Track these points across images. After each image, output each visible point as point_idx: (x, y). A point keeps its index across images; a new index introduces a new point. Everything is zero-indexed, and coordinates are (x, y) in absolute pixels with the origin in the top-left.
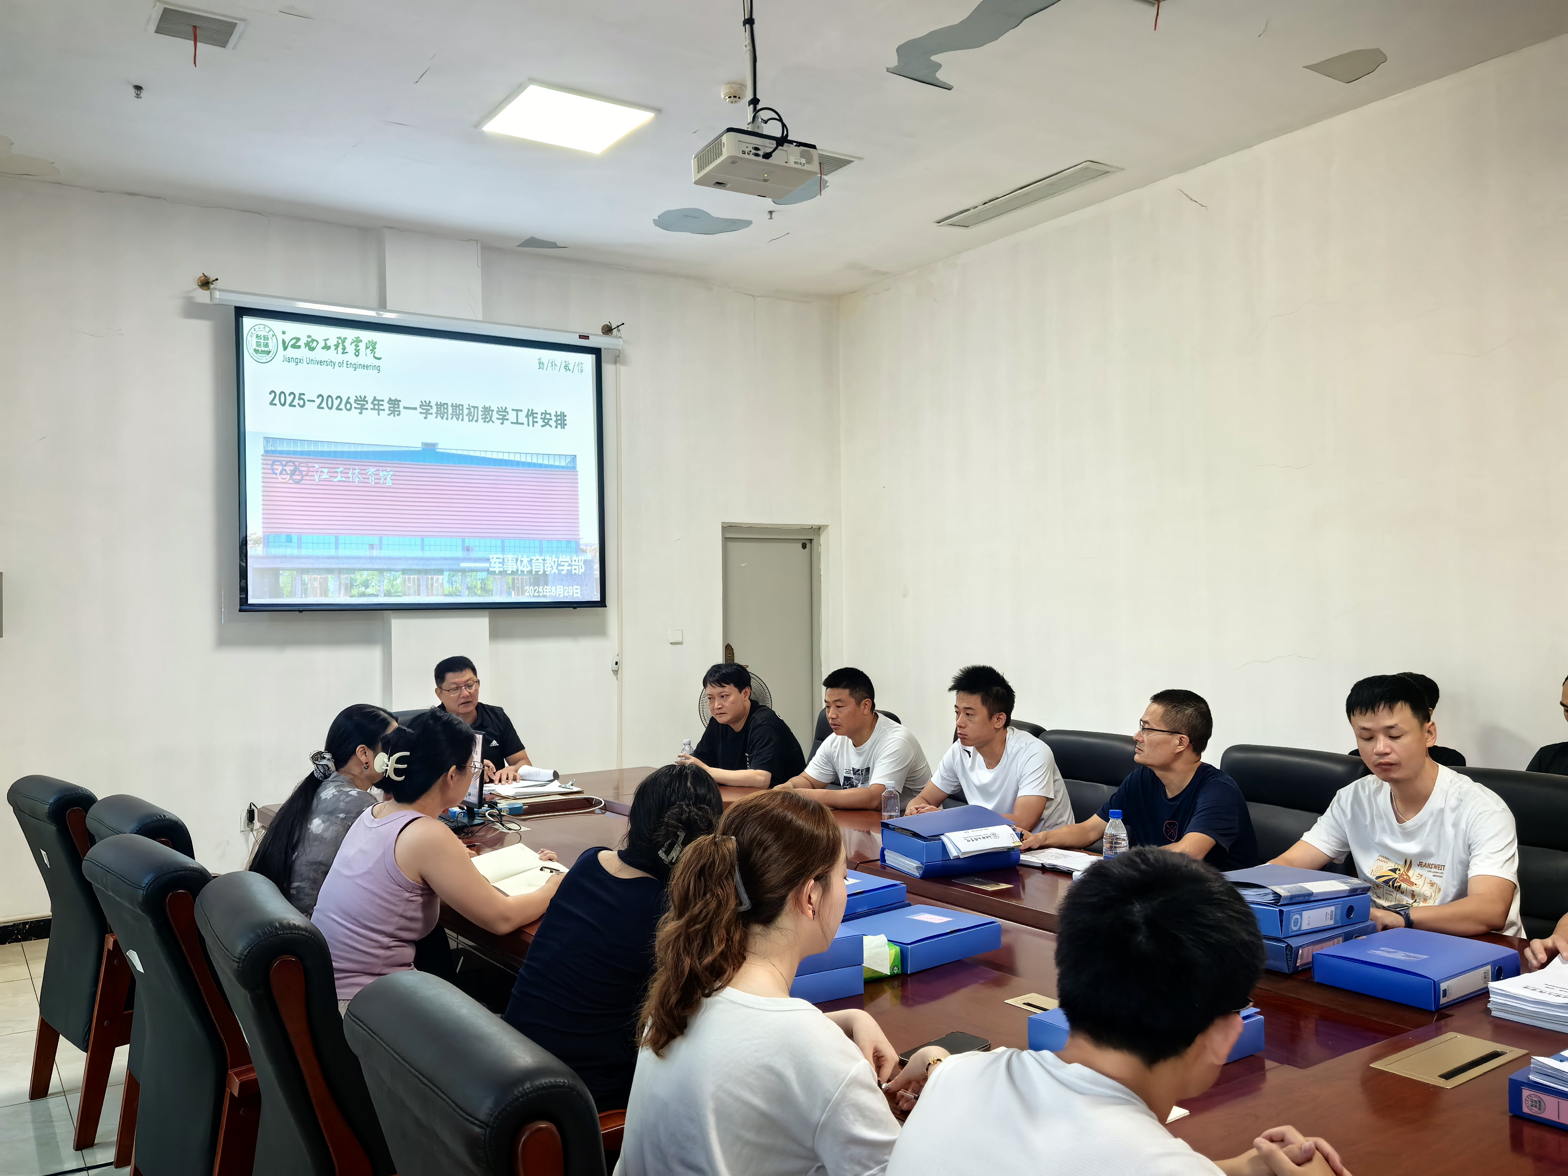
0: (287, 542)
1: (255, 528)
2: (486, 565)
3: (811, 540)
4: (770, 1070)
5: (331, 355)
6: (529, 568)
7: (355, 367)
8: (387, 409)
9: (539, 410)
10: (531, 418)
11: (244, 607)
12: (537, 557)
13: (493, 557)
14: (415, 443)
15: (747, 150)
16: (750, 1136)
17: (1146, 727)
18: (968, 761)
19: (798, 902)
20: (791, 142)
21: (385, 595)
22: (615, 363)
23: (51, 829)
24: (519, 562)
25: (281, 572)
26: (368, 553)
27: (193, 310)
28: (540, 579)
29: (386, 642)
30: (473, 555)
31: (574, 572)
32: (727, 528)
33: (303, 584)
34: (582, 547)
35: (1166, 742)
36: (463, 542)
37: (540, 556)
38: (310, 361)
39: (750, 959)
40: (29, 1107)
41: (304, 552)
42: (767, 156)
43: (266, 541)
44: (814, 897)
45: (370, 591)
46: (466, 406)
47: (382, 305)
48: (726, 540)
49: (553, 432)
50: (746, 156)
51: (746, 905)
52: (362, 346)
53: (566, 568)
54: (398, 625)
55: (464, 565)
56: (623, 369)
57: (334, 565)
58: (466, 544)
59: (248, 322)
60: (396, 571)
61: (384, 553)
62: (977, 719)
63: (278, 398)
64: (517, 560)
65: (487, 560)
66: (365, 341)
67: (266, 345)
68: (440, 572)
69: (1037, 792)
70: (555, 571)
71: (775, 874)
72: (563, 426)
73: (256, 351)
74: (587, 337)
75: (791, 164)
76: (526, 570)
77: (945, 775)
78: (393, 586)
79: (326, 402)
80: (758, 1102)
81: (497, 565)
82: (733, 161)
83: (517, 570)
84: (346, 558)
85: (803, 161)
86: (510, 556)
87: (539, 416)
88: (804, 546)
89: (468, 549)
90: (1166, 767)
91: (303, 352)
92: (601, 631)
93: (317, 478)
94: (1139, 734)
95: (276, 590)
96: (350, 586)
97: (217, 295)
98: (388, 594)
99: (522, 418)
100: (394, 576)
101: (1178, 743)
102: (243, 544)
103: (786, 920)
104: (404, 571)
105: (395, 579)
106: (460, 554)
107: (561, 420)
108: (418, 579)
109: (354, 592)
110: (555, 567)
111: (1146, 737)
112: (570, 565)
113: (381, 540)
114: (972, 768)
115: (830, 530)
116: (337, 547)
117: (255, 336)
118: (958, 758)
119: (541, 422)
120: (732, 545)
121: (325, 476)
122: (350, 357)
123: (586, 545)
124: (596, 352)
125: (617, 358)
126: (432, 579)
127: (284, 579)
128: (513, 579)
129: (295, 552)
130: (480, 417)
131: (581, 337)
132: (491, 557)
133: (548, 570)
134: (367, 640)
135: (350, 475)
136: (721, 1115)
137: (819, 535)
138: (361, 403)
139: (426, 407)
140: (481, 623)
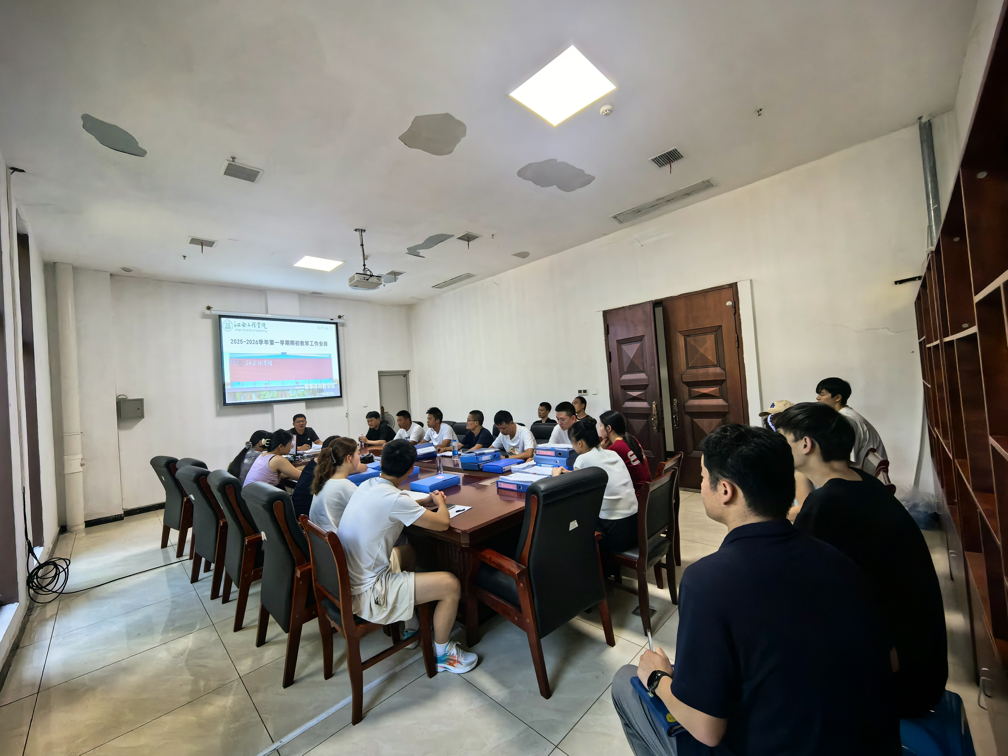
0: (238, 384)
1: (227, 379)
2: (304, 387)
3: (406, 374)
4: (338, 493)
5: (251, 328)
6: (317, 388)
7: (258, 331)
8: (269, 343)
9: (319, 341)
10: (316, 344)
11: (225, 404)
12: (320, 384)
13: (306, 385)
14: (279, 352)
15: (361, 279)
16: (334, 507)
17: (469, 420)
18: (432, 432)
19: (346, 460)
20: (374, 276)
21: (271, 398)
22: (343, 326)
23: (165, 470)
24: (314, 386)
25: (237, 393)
26: (265, 386)
27: (205, 316)
28: (321, 390)
29: (272, 411)
30: (299, 385)
31: (332, 388)
32: (380, 373)
33: (244, 396)
34: (334, 380)
35: (473, 423)
36: (296, 381)
37: (321, 384)
38: (244, 330)
39: (336, 473)
40: (161, 551)
41: (244, 387)
42: (367, 280)
43: (231, 384)
44: (350, 459)
45: (266, 397)
46: (295, 341)
47: (267, 313)
48: (380, 376)
49: (323, 347)
50: (361, 280)
51: (335, 462)
52: (261, 325)
53: (329, 387)
54: (276, 407)
55: (296, 388)
56: (345, 328)
57: (254, 390)
58: (297, 382)
59: (223, 319)
60: (274, 391)
61: (271, 386)
62: (432, 420)
63: (234, 341)
64: (313, 385)
65: (304, 386)
66: (261, 323)
67: (229, 326)
68: (289, 390)
69: (447, 438)
70: (326, 388)
71: (340, 455)
72: (326, 345)
73: (226, 328)
74: (333, 320)
75: (374, 282)
76: (316, 388)
77: (427, 437)
78: (274, 395)
79: (250, 342)
80: (336, 500)
81: (307, 387)
82: (358, 281)
83: (314, 388)
84: (258, 388)
85: (378, 280)
86: (311, 385)
87: (319, 343)
88: (404, 376)
89: (297, 383)
90: (474, 429)
91: (242, 328)
92: (341, 404)
93: (247, 364)
94: (467, 422)
95: (235, 398)
96: (259, 397)
97: (213, 312)
98: (272, 398)
99: (313, 344)
100: (274, 392)
101: (476, 423)
102: (224, 385)
103: (344, 464)
104: (277, 391)
105: (274, 393)
106: (295, 385)
107: (326, 344)
108: (282, 393)
109: (261, 398)
110: (326, 387)
111: (469, 423)
112: (330, 386)
113: (269, 382)
114: (433, 434)
115: (411, 371)
116: (255, 385)
117: (225, 324)
118: (430, 432)
119: (319, 345)
120: (382, 377)
121: (250, 364)
122: (257, 328)
123: (335, 380)
124: (336, 324)
125: (343, 325)
126: (286, 392)
127: (238, 395)
128: (312, 391)
129: (241, 387)
130: (300, 344)
131: (331, 320)
132: (305, 385)
133: (323, 388)
134: (266, 412)
135: (258, 363)
136: (328, 504)
137: (409, 373)
138: (261, 342)
139: (282, 342)
140: (303, 404)
